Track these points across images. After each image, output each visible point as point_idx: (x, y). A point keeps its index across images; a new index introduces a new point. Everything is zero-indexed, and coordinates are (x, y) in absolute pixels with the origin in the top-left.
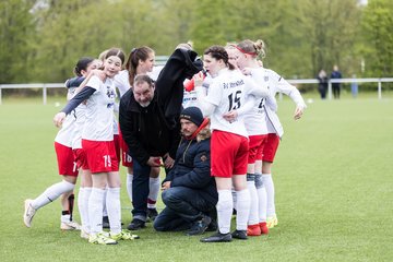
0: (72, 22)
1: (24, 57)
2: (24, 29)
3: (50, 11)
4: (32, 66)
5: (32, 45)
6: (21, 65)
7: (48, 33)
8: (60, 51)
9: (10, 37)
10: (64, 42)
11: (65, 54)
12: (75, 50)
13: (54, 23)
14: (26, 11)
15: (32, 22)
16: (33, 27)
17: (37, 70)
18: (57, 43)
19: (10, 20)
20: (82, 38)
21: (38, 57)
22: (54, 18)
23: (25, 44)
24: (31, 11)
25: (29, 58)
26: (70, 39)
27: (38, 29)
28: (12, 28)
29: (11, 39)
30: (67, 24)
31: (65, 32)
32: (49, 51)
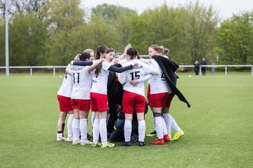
0: (69, 34)
1: (44, 52)
2: (44, 38)
3: (57, 29)
4: (48, 57)
5: (48, 46)
6: (42, 56)
7: (56, 40)
8: (62, 49)
9: (37, 42)
10: (64, 44)
11: (65, 51)
12: (70, 48)
13: (59, 35)
14: (45, 29)
15: (48, 34)
16: (48, 36)
17: (51, 59)
18: (61, 45)
19: (37, 33)
20: (74, 43)
21: (51, 52)
22: (59, 33)
23: (44, 45)
24: (48, 29)
25: (46, 53)
26: (68, 43)
27: (51, 38)
28: (37, 37)
29: (37, 43)
30: (66, 36)
31: (65, 39)
32: (57, 49)
